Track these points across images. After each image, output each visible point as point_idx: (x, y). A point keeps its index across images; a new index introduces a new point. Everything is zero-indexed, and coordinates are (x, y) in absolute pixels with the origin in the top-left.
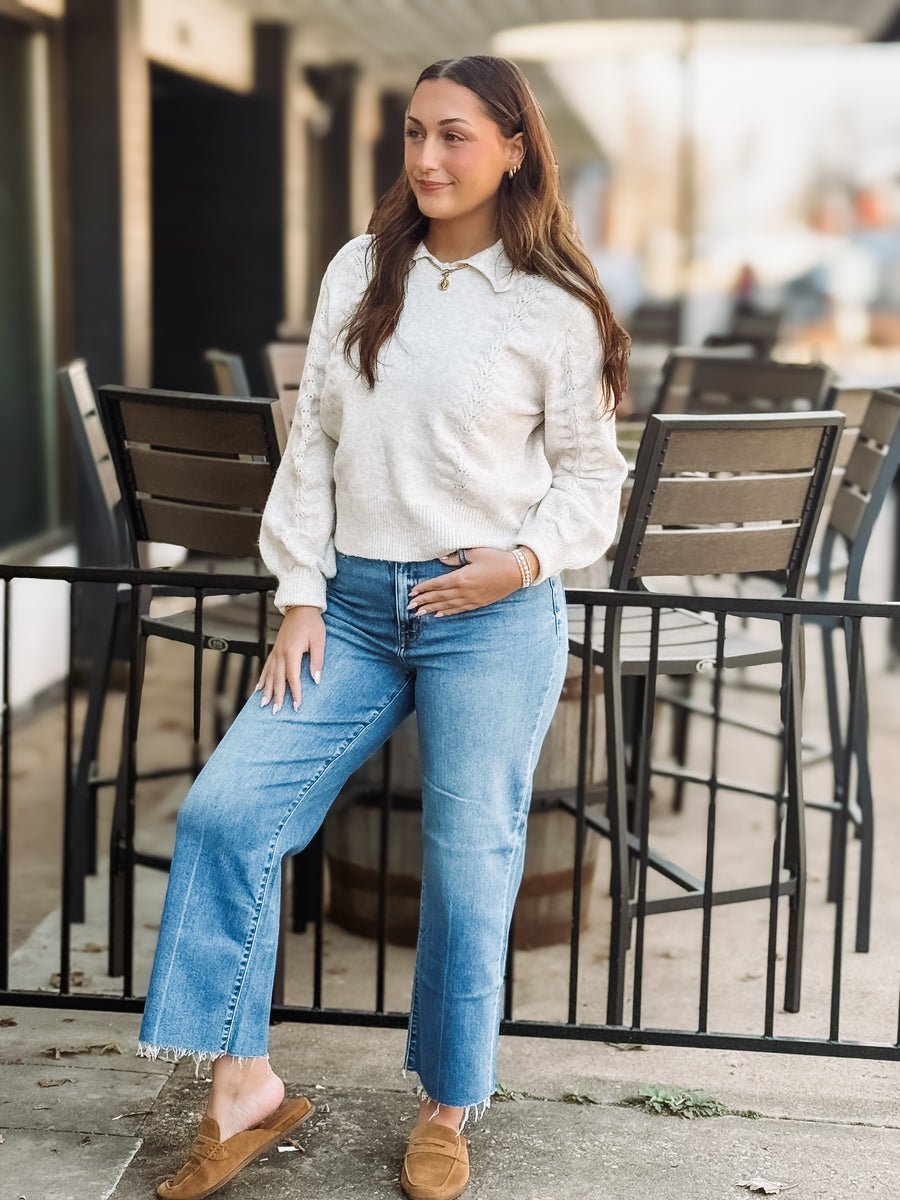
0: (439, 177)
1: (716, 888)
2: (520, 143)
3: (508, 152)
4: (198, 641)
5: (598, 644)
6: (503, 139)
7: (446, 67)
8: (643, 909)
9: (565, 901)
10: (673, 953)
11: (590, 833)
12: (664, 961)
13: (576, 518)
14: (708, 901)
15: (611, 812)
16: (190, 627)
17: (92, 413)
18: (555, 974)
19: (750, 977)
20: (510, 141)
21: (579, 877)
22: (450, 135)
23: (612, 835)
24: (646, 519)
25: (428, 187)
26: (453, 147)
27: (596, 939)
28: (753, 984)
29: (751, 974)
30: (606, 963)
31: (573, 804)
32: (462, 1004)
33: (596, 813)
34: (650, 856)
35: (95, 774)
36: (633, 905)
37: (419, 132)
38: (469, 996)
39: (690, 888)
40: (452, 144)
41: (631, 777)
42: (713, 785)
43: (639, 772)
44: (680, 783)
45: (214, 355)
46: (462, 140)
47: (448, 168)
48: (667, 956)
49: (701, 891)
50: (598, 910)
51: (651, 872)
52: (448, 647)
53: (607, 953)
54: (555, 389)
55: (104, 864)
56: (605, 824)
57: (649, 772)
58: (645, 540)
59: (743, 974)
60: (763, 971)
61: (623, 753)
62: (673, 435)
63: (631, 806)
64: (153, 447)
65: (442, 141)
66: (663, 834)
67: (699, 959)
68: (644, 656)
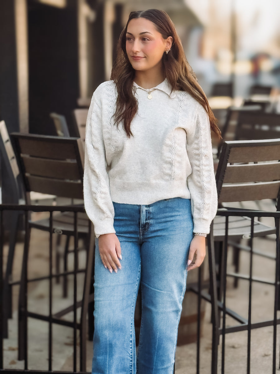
0: (140, 54)
1: (253, 322)
2: (170, 41)
3: (166, 44)
4: (50, 230)
6: (164, 39)
7: (141, 13)
8: (224, 331)
9: (194, 326)
10: (236, 346)
11: (203, 301)
12: (232, 349)
14: (250, 327)
15: (211, 292)
16: (47, 225)
17: (8, 141)
18: (191, 356)
19: (266, 355)
20: (166, 40)
21: (199, 317)
22: (144, 38)
23: (212, 302)
24: (222, 181)
25: (136, 58)
26: (145, 43)
27: (206, 341)
28: (267, 358)
29: (266, 354)
30: (210, 351)
31: (196, 289)
32: (160, 370)
33: (205, 293)
34: (227, 310)
35: (11, 279)
36: (220, 330)
37: (132, 38)
38: (163, 367)
39: (242, 322)
40: (145, 42)
41: (218, 277)
42: (251, 280)
43: (221, 276)
44: (237, 279)
45: (54, 115)
46: (148, 40)
47: (144, 51)
48: (233, 347)
49: (247, 323)
50: (207, 328)
51: (227, 316)
53: (211, 346)
55: (15, 314)
56: (209, 297)
57: (226, 275)
58: (222, 189)
59: (263, 353)
60: (271, 353)
61: (215, 268)
62: (232, 149)
63: (219, 290)
64: (31, 156)
65: (141, 41)
66: (231, 297)
67: (246, 348)
68: (223, 233)
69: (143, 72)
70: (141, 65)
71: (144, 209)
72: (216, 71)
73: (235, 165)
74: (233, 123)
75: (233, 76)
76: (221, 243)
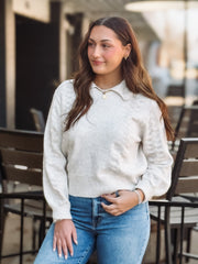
0: (101, 60)
2: (129, 47)
3: (125, 51)
5: (162, 218)
7: (103, 21)
13: (156, 178)
20: (125, 47)
22: (104, 45)
25: (97, 63)
37: (93, 44)
45: (33, 111)
46: (108, 47)
47: (104, 57)
52: (111, 226)
54: (148, 132)
61: (171, 248)
62: (188, 145)
68: (179, 221)
69: (102, 75)
70: (100, 69)
71: (96, 203)
72: (170, 76)
73: (190, 160)
74: (186, 119)
75: (185, 80)
76: (176, 230)
